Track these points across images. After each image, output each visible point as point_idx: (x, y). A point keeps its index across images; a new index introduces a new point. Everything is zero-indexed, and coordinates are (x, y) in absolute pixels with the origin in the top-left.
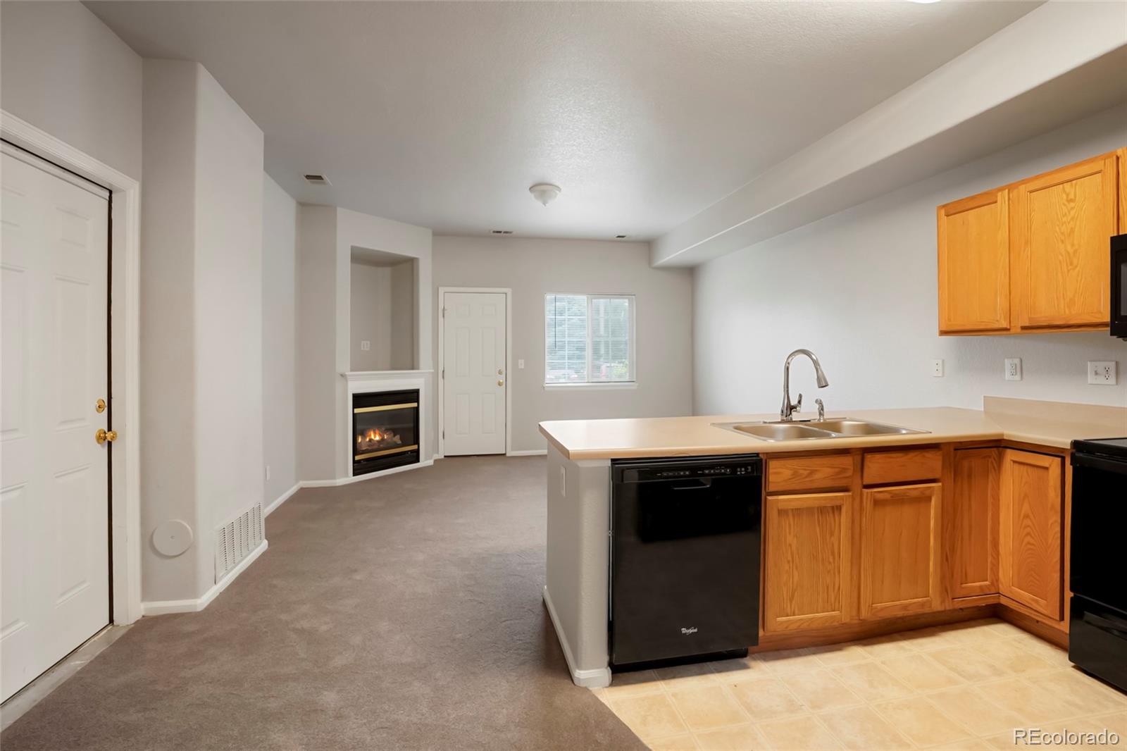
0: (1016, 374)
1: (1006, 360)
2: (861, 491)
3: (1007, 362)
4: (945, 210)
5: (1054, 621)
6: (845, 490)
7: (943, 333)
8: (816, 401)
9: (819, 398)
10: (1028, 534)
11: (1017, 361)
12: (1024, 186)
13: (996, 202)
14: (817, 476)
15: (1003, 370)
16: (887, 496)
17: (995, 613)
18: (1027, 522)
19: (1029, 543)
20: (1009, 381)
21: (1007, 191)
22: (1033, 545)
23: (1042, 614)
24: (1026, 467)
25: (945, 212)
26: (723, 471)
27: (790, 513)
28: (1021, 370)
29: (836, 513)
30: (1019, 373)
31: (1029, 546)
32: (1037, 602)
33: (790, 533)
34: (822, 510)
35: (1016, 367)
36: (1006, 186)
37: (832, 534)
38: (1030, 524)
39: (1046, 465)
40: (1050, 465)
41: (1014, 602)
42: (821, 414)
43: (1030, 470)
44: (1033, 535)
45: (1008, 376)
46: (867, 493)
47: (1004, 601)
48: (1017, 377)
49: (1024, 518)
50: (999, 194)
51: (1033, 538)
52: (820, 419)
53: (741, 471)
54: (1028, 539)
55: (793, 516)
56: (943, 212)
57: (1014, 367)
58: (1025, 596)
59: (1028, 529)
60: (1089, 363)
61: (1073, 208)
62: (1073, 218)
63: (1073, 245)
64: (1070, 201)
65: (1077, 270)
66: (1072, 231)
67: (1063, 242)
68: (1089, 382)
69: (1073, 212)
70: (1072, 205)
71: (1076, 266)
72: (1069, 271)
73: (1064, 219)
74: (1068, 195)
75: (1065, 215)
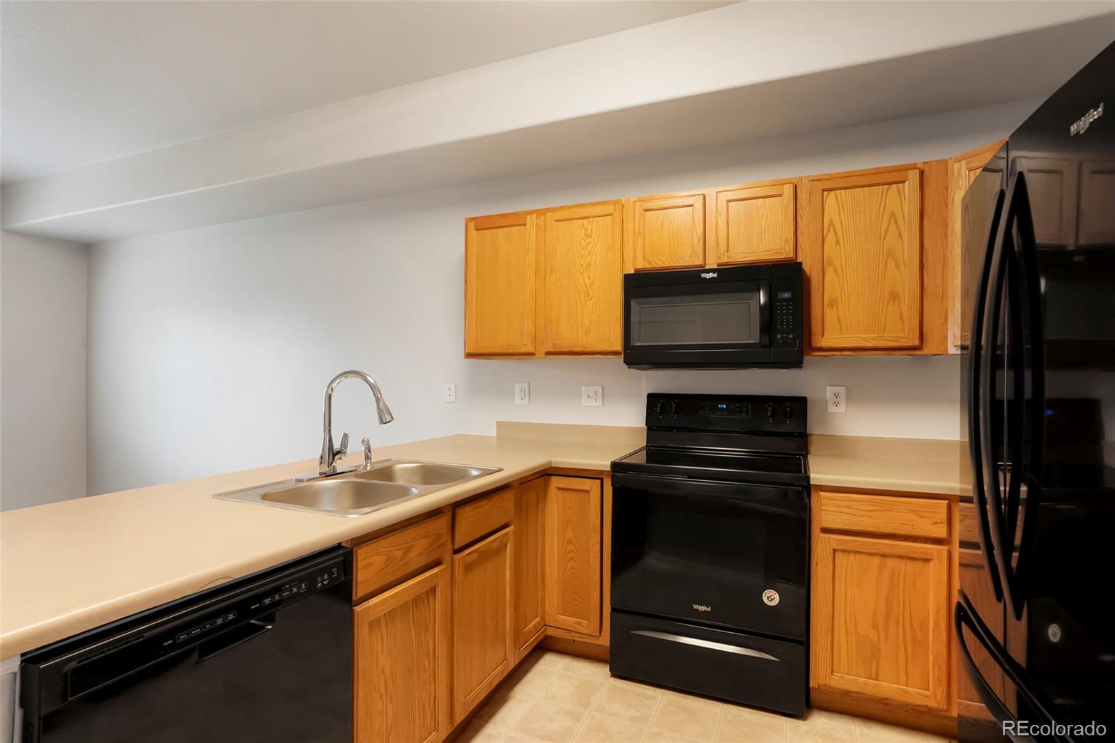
0: (525, 398)
1: (516, 385)
2: (452, 558)
3: (517, 390)
4: (475, 224)
5: (594, 638)
6: (437, 563)
7: (469, 355)
8: (363, 442)
9: (367, 437)
10: (571, 559)
11: (526, 386)
12: (551, 213)
13: (525, 225)
14: (414, 553)
15: (513, 395)
16: (475, 556)
17: (544, 646)
18: (571, 547)
19: (572, 568)
20: (518, 405)
21: (535, 215)
22: (576, 568)
23: (585, 634)
24: (569, 492)
25: (475, 226)
26: (295, 590)
27: (383, 620)
28: (529, 394)
29: (431, 598)
30: (527, 398)
31: (572, 570)
32: (580, 624)
33: (382, 652)
34: (416, 601)
35: (525, 392)
36: (534, 211)
37: (427, 630)
38: (574, 549)
39: (588, 488)
40: (591, 488)
41: (561, 630)
42: (367, 458)
43: (573, 494)
44: (576, 560)
45: (517, 400)
46: (459, 558)
47: (550, 632)
48: (526, 401)
49: (567, 543)
50: (529, 217)
51: (576, 562)
52: (366, 466)
53: (323, 580)
54: (572, 564)
55: (386, 622)
56: (472, 225)
57: (523, 392)
58: (568, 621)
59: (572, 554)
60: (583, 388)
61: (590, 243)
62: (589, 253)
63: (589, 278)
64: (588, 236)
65: (592, 301)
66: (589, 264)
67: (581, 273)
68: (584, 404)
69: (590, 247)
70: (589, 240)
71: (592, 298)
72: (586, 301)
73: (583, 252)
74: (586, 230)
75: (583, 249)
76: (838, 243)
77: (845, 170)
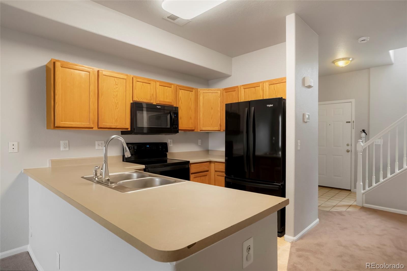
0: (67, 147)
1: (61, 142)
3: (62, 143)
7: (56, 127)
11: (67, 142)
15: (59, 146)
20: (62, 151)
28: (69, 145)
30: (68, 147)
35: (67, 144)
45: (62, 149)
48: (67, 149)
50: (91, 70)
57: (66, 144)
60: (96, 142)
61: (117, 87)
62: (117, 91)
63: (117, 100)
64: (117, 85)
65: (118, 109)
66: (117, 95)
67: (114, 98)
68: (96, 148)
69: (117, 89)
70: (117, 86)
71: (118, 108)
72: (116, 109)
73: (114, 90)
74: (116, 82)
75: (115, 89)
76: (182, 103)
77: (183, 85)
